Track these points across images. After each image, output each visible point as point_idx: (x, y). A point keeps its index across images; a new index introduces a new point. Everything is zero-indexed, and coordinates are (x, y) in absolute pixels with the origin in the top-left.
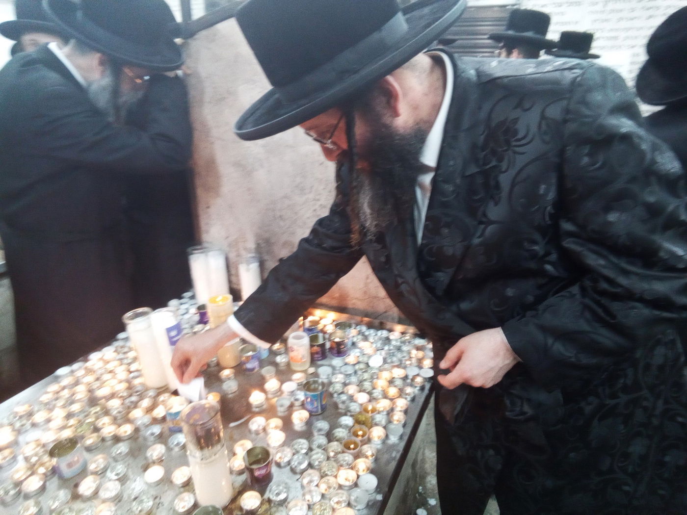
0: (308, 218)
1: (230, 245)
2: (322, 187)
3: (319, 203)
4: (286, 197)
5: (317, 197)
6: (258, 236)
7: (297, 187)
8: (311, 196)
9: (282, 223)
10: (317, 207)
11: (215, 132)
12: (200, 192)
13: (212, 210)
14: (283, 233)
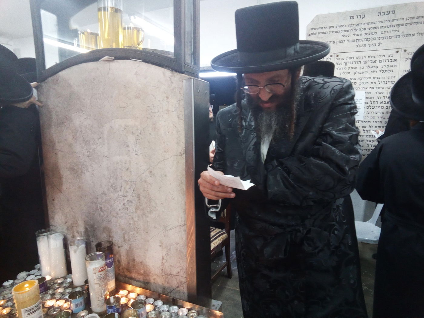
0: (120, 210)
1: (68, 229)
2: (128, 187)
3: (126, 199)
4: (104, 193)
5: (125, 194)
6: (86, 223)
7: (111, 186)
8: (121, 193)
9: (102, 213)
10: (125, 202)
11: (58, 146)
12: (48, 188)
13: (56, 202)
14: (103, 221)
